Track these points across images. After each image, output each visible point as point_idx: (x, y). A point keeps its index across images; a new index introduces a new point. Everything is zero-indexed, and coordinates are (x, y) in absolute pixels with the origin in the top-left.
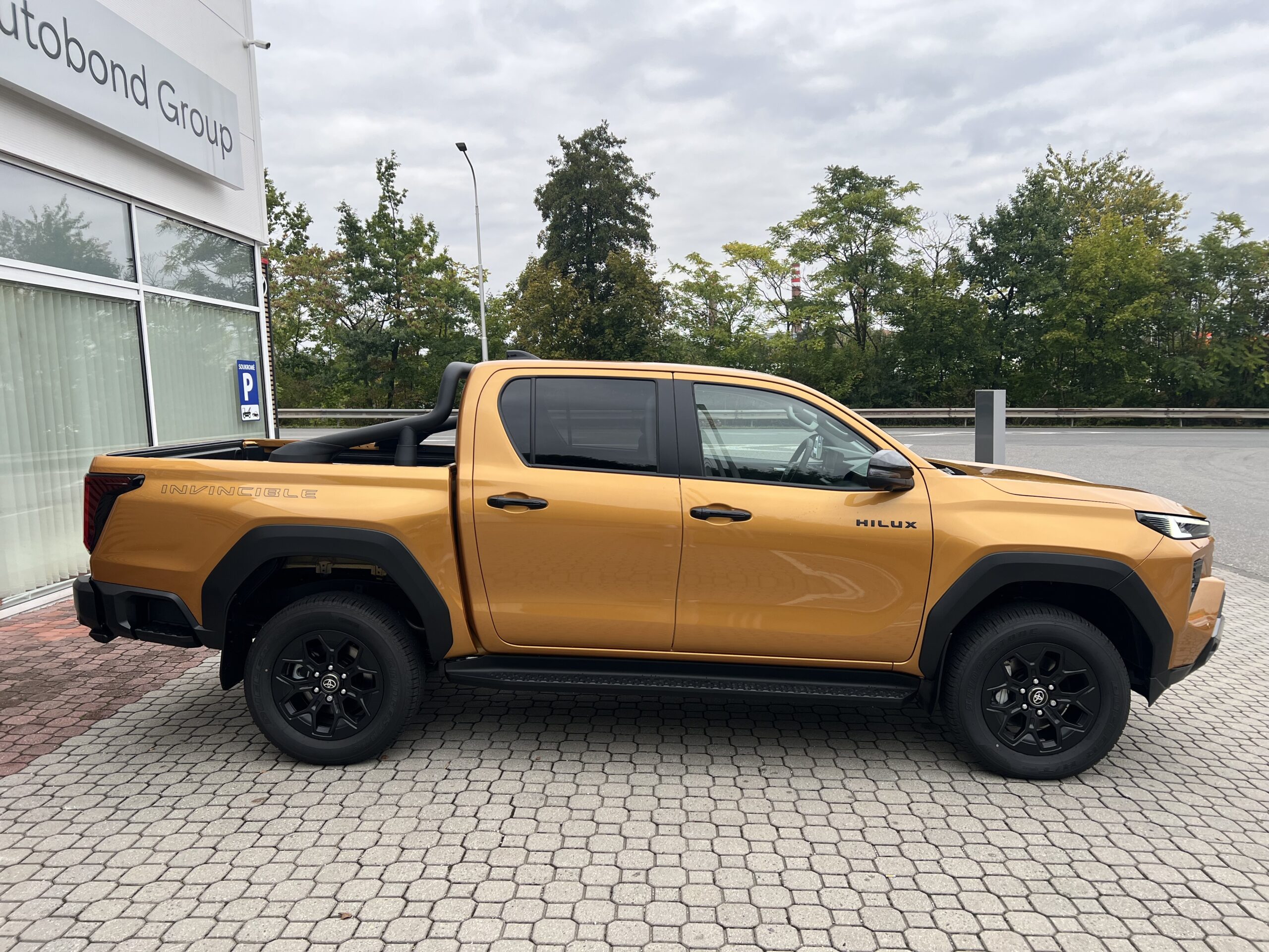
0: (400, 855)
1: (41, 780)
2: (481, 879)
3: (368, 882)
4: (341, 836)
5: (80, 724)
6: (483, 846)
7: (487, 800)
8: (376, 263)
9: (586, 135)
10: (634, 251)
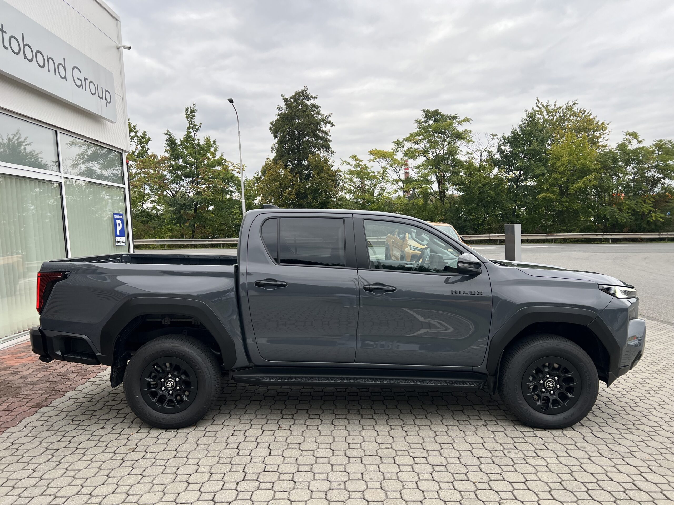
0: (210, 477)
1: (11, 440)
2: (255, 489)
3: (193, 493)
4: (177, 468)
5: (31, 410)
6: (255, 471)
7: (255, 447)
8: (185, 162)
9: (296, 94)
10: (322, 154)
